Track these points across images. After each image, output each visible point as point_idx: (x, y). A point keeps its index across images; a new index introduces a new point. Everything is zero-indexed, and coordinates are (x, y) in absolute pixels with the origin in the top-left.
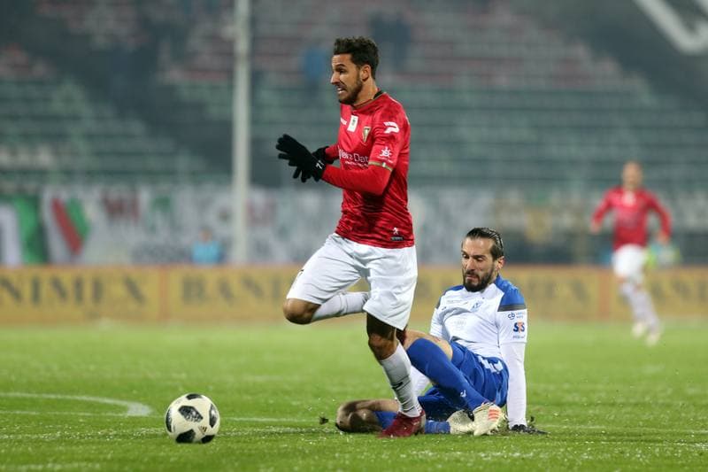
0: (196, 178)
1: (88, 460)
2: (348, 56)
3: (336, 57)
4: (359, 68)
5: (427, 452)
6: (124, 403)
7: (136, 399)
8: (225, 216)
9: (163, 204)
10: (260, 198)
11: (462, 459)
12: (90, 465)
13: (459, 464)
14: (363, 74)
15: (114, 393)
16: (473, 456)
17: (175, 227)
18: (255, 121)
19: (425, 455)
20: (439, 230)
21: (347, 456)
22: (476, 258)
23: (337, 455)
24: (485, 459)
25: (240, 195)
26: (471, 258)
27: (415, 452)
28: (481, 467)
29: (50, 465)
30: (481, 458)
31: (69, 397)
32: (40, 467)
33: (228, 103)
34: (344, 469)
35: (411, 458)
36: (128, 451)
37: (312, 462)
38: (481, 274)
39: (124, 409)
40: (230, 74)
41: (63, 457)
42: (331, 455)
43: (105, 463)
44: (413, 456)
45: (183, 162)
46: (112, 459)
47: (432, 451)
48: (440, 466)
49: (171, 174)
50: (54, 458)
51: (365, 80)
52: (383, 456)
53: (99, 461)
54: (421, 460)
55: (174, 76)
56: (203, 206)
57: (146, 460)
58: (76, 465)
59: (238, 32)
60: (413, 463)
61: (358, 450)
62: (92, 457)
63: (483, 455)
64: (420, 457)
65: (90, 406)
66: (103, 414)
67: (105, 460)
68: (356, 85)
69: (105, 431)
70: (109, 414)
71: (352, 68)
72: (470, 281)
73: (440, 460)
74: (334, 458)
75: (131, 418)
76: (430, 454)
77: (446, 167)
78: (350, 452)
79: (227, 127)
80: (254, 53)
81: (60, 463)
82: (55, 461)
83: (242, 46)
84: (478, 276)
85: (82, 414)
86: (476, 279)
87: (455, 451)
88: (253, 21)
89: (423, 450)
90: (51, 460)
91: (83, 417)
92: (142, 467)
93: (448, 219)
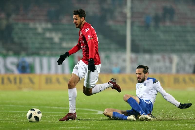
0: (116, 50)
1: (87, 126)
2: (78, 15)
3: (74, 16)
4: (81, 18)
5: (178, 124)
6: (96, 111)
7: (100, 110)
8: (124, 61)
9: (107, 57)
10: (133, 56)
11: (188, 126)
12: (87, 127)
13: (187, 128)
14: (82, 20)
15: (94, 108)
16: (191, 125)
17: (111, 63)
18: (132, 35)
19: (178, 125)
20: (182, 64)
21: (156, 125)
22: (140, 74)
23: (153, 125)
24: (194, 126)
25: (128, 55)
26: (138, 74)
27: (175, 124)
28: (193, 128)
29: (76, 127)
30: (193, 126)
31: (82, 109)
32: (74, 128)
33: (125, 30)
34: (156, 129)
35: (174, 126)
36: (98, 123)
37: (147, 127)
38: (142, 78)
39: (96, 112)
40: (125, 22)
41: (80, 125)
42: (152, 125)
43: (91, 127)
44: (174, 125)
45: (113, 46)
46: (93, 126)
47: (179, 124)
48: (181, 128)
49: (109, 49)
50: (77, 125)
51: (83, 21)
52: (166, 125)
53: (89, 126)
54: (177, 126)
55: (110, 23)
56: (118, 58)
57: (102, 126)
58: (83, 127)
59: (128, 11)
60: (174, 127)
61: (159, 123)
62: (88, 125)
63: (193, 125)
64: (176, 125)
65: (87, 111)
66: (91, 114)
67: (91, 126)
68: (80, 23)
69: (91, 118)
70: (93, 113)
71: (79, 18)
72: (139, 80)
73: (182, 127)
74: (153, 126)
75: (98, 115)
76: (179, 125)
77: (184, 47)
78: (157, 124)
79: (124, 37)
80: (132, 17)
81: (79, 127)
82: (78, 126)
83: (129, 15)
84: (141, 79)
85: (85, 113)
86: (140, 80)
87: (186, 124)
88: (132, 8)
89: (177, 124)
90: (77, 126)
91: (86, 114)
92: (101, 128)
93: (184, 62)
